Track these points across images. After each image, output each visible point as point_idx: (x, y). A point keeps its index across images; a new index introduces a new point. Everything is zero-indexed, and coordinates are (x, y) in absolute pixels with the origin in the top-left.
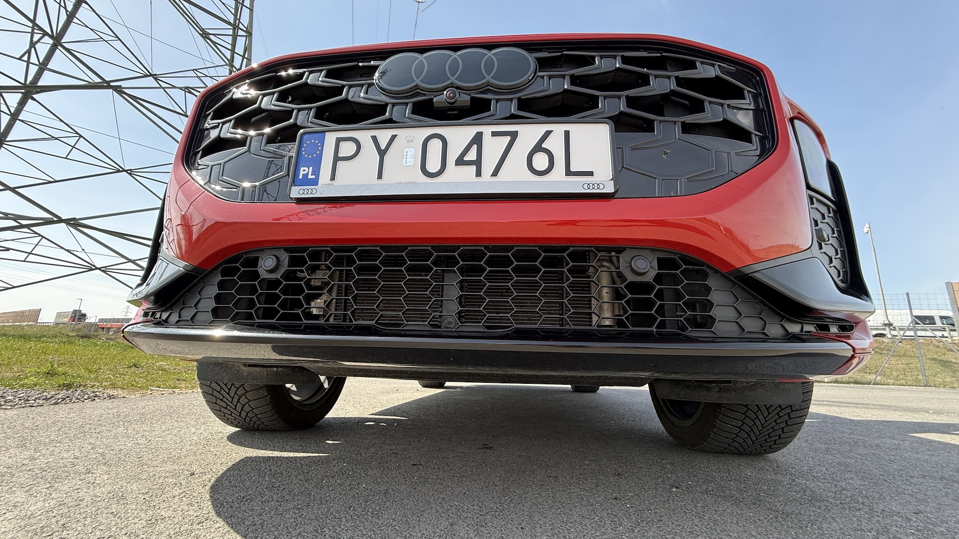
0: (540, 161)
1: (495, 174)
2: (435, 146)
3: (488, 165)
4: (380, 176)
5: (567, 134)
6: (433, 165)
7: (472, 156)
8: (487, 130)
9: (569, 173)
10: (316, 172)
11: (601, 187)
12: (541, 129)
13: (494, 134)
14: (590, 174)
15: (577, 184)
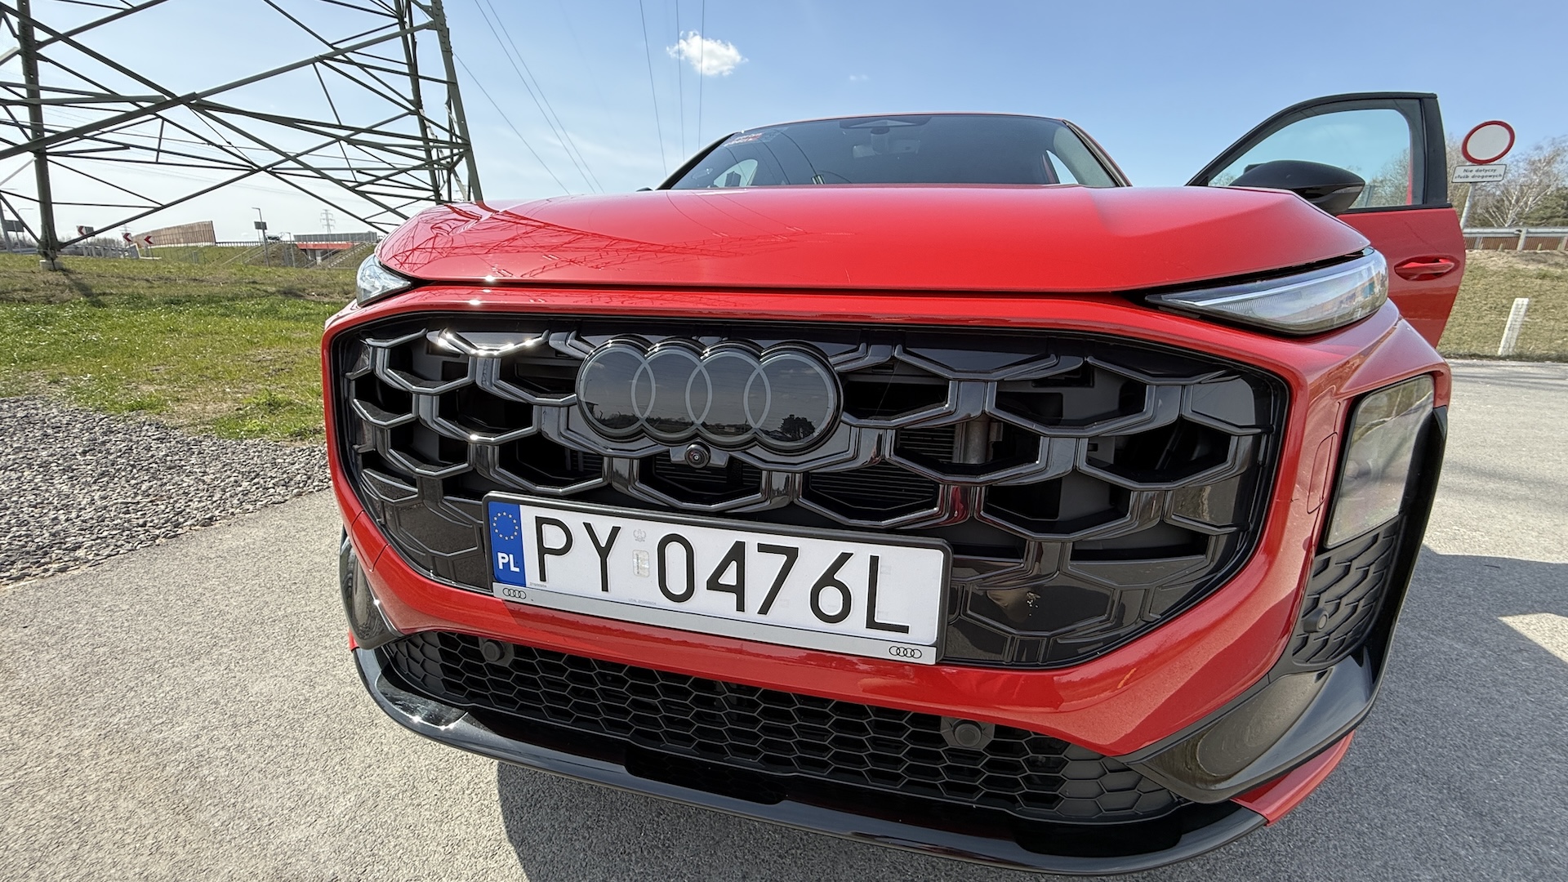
0: (831, 600)
1: (764, 610)
2: (675, 552)
3: (755, 595)
4: (605, 588)
5: (874, 561)
6: (677, 585)
7: (730, 578)
8: (752, 540)
9: (871, 624)
10: (520, 562)
12: (835, 548)
13: (762, 548)
14: (905, 630)
15: (880, 647)
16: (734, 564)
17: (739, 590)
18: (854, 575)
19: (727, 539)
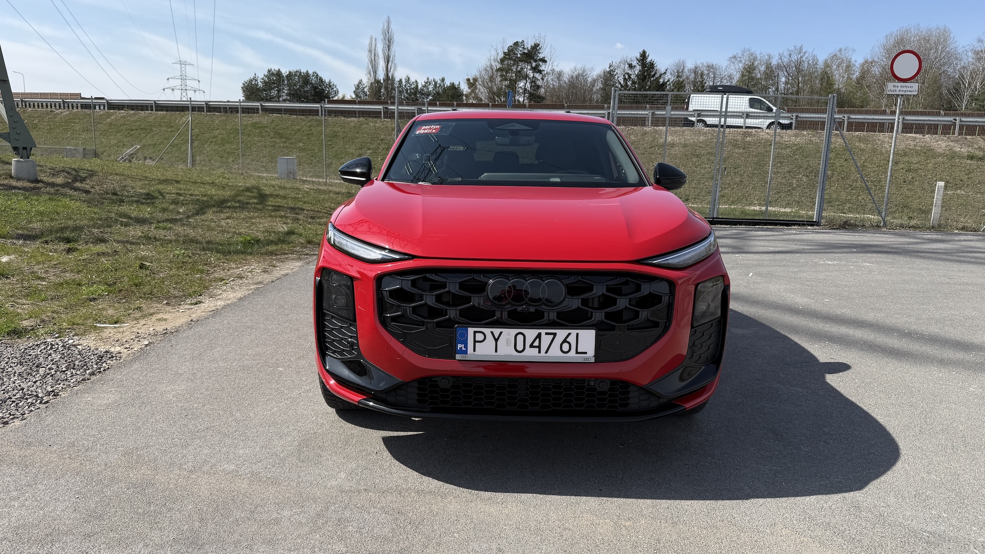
0: (566, 347)
1: (546, 352)
2: (520, 338)
3: (544, 348)
4: (496, 351)
5: (577, 334)
6: (520, 348)
7: (536, 344)
8: (543, 332)
9: (577, 353)
10: (466, 347)
11: (590, 359)
12: (566, 332)
13: (547, 334)
14: (586, 353)
15: (580, 358)
16: (538, 339)
17: (539, 347)
18: (572, 339)
19: (535, 332)
